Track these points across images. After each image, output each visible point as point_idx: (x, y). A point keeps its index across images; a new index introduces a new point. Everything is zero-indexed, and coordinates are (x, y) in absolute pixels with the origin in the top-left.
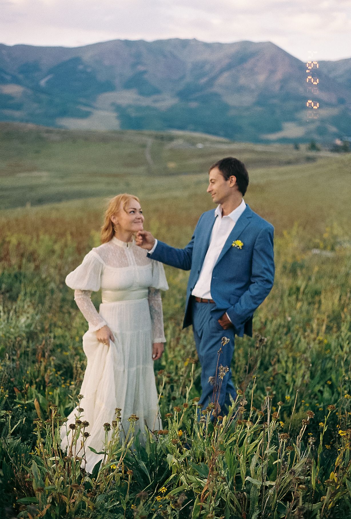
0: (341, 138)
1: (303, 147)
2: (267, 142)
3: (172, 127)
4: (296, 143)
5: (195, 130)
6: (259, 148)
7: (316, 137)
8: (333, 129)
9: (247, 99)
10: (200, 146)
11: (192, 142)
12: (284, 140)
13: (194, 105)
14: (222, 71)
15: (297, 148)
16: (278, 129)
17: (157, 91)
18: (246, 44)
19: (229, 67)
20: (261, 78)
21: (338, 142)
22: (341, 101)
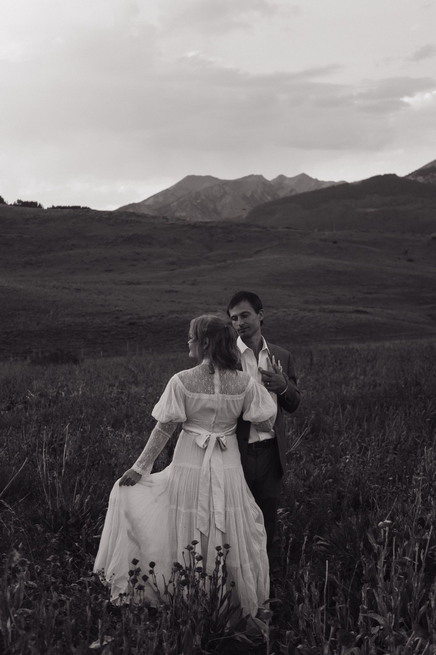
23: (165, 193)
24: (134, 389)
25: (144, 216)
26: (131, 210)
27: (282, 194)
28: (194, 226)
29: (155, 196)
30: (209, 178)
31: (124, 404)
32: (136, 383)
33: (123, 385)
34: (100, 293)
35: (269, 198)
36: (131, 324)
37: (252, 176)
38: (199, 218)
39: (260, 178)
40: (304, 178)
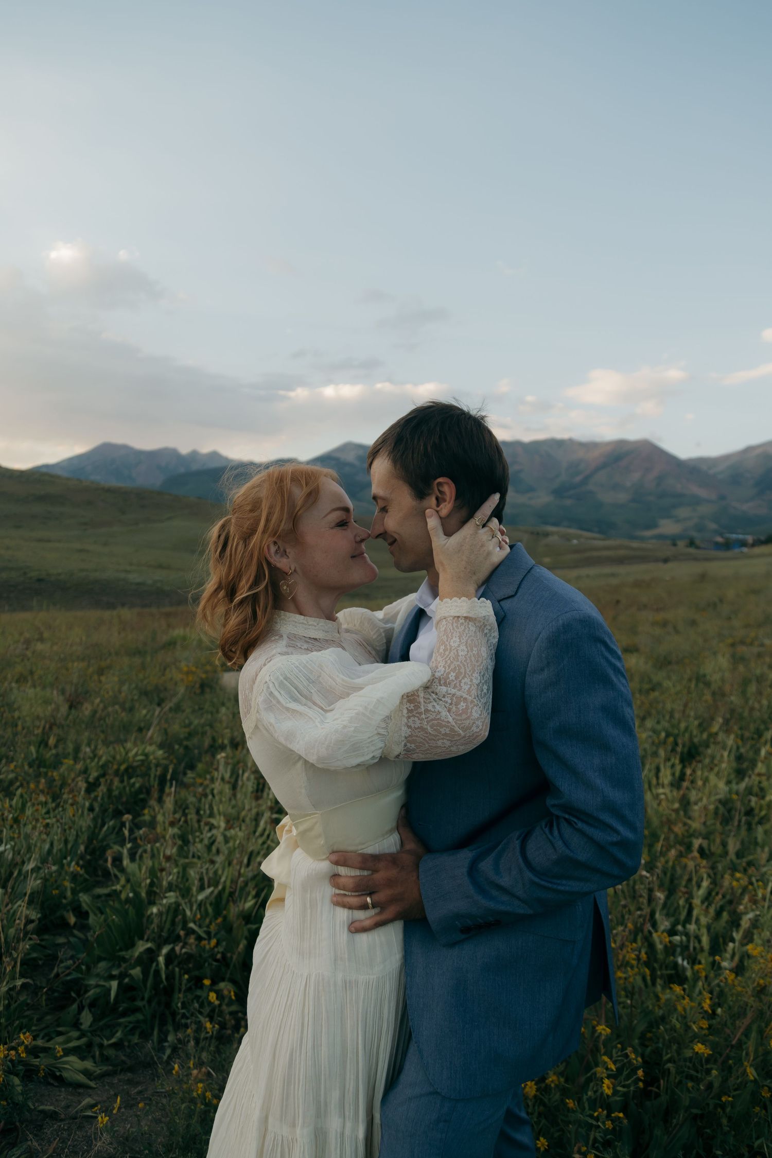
0: (721, 535)
1: (681, 544)
2: (642, 539)
3: (546, 523)
4: (674, 540)
5: (569, 527)
6: (635, 544)
7: (694, 534)
8: (713, 526)
9: (622, 497)
10: (575, 542)
11: (567, 538)
12: (661, 537)
13: (568, 502)
14: (598, 469)
15: (675, 545)
16: (652, 525)
17: (531, 489)
18: (621, 443)
19: (604, 466)
20: (636, 476)
21: (719, 539)
22: (722, 498)
23: (80, 457)
24: (39, 647)
25: (58, 477)
26: (44, 470)
27: (194, 467)
28: (109, 490)
29: (71, 460)
30: (125, 447)
31: (28, 660)
32: (41, 639)
33: (28, 642)
34: (8, 548)
35: (182, 470)
36: (40, 580)
37: (167, 449)
38: (114, 483)
39: (174, 452)
40: (215, 455)
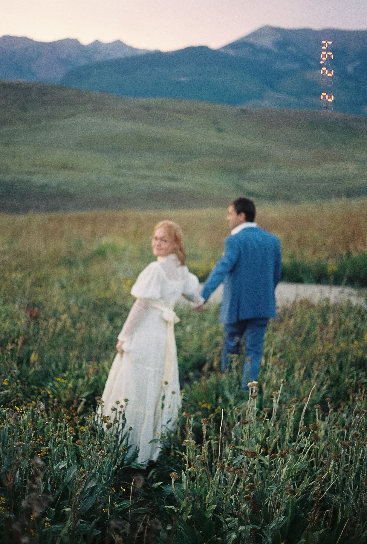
27: (97, 58)
30: (24, 39)
35: (84, 62)
37: (67, 40)
39: (75, 43)
40: (118, 44)
